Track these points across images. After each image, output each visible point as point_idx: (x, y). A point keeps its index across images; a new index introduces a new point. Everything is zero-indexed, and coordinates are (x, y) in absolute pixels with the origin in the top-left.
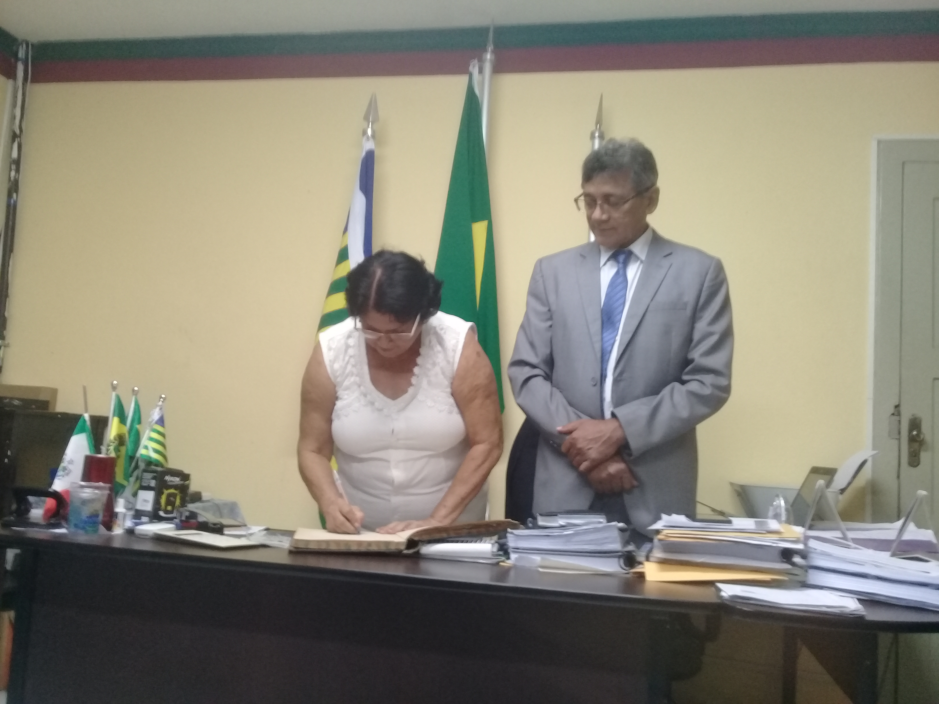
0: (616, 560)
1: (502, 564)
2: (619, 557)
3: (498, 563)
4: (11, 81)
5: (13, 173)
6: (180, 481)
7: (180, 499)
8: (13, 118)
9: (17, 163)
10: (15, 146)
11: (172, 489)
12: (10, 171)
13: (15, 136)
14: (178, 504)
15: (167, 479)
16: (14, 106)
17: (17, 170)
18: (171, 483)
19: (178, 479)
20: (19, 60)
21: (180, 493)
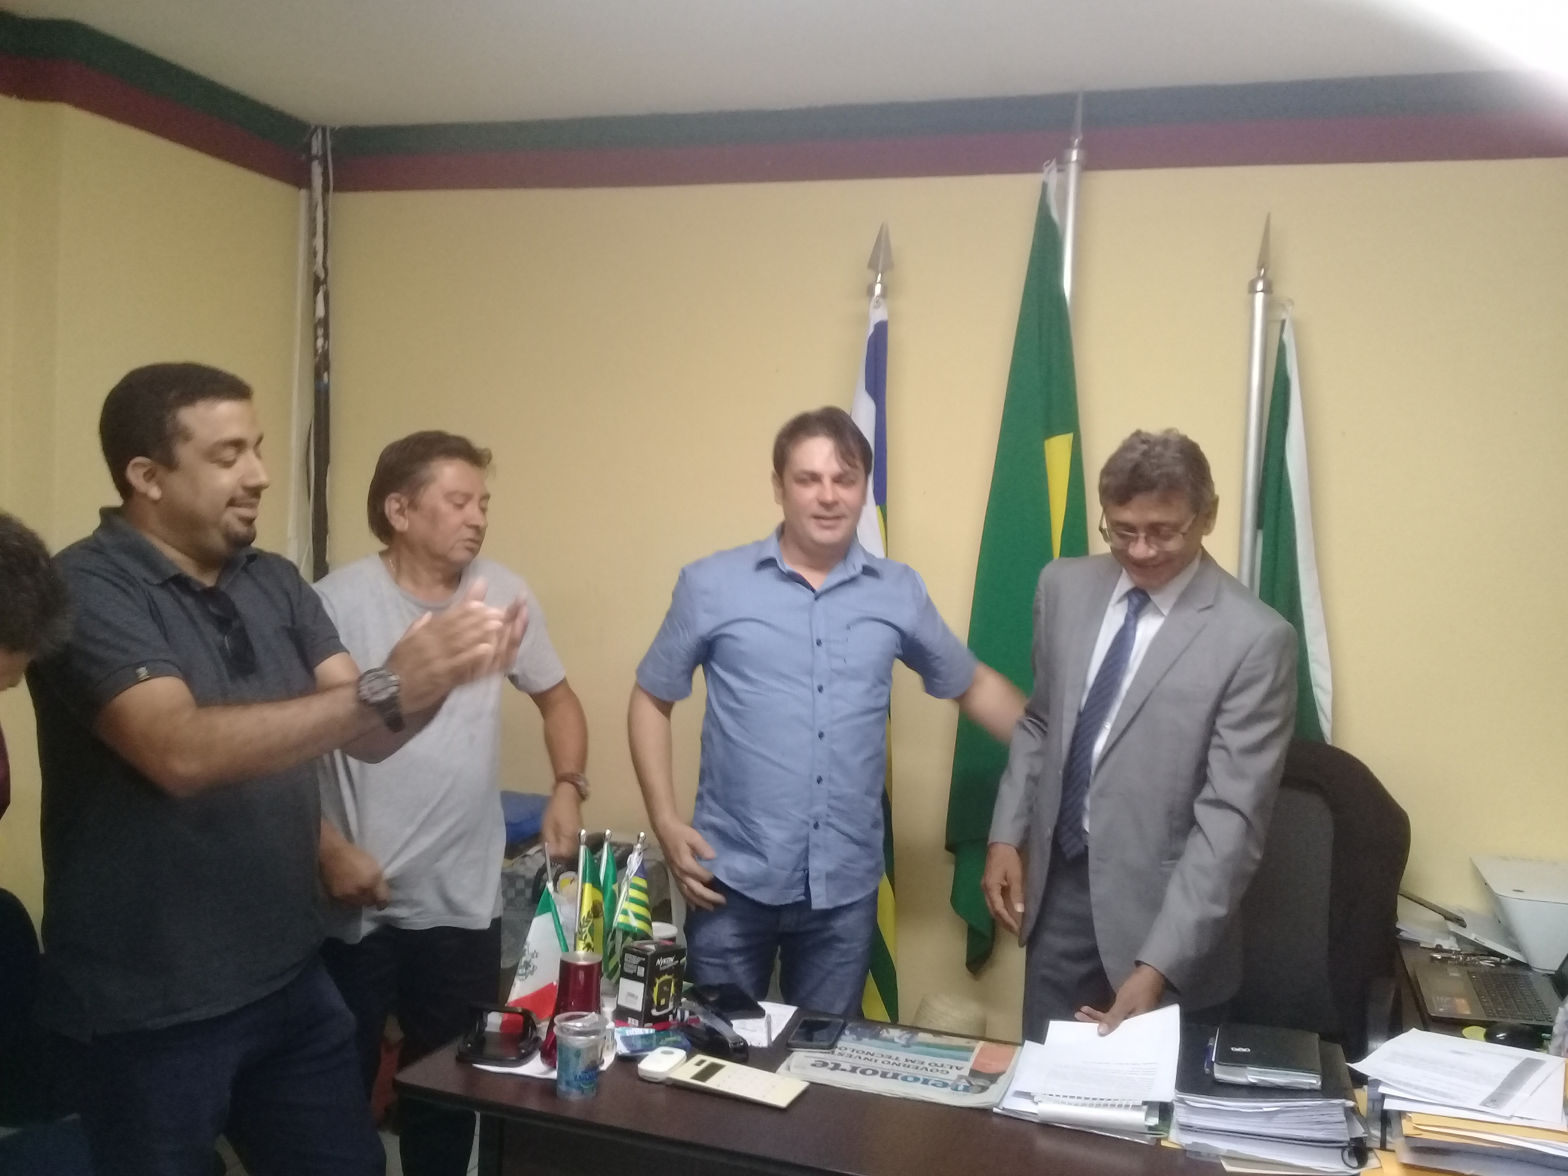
0: (1337, 1151)
1: (1162, 1143)
2: (1342, 1147)
3: (1157, 1142)
4: (303, 193)
5: (320, 342)
6: (674, 961)
7: (675, 986)
8: (312, 253)
9: (325, 323)
10: (320, 296)
11: (665, 975)
12: (316, 338)
13: (317, 283)
14: (674, 993)
15: (659, 964)
16: (313, 234)
17: (326, 337)
18: (664, 968)
19: (671, 959)
20: (316, 157)
21: (674, 977)
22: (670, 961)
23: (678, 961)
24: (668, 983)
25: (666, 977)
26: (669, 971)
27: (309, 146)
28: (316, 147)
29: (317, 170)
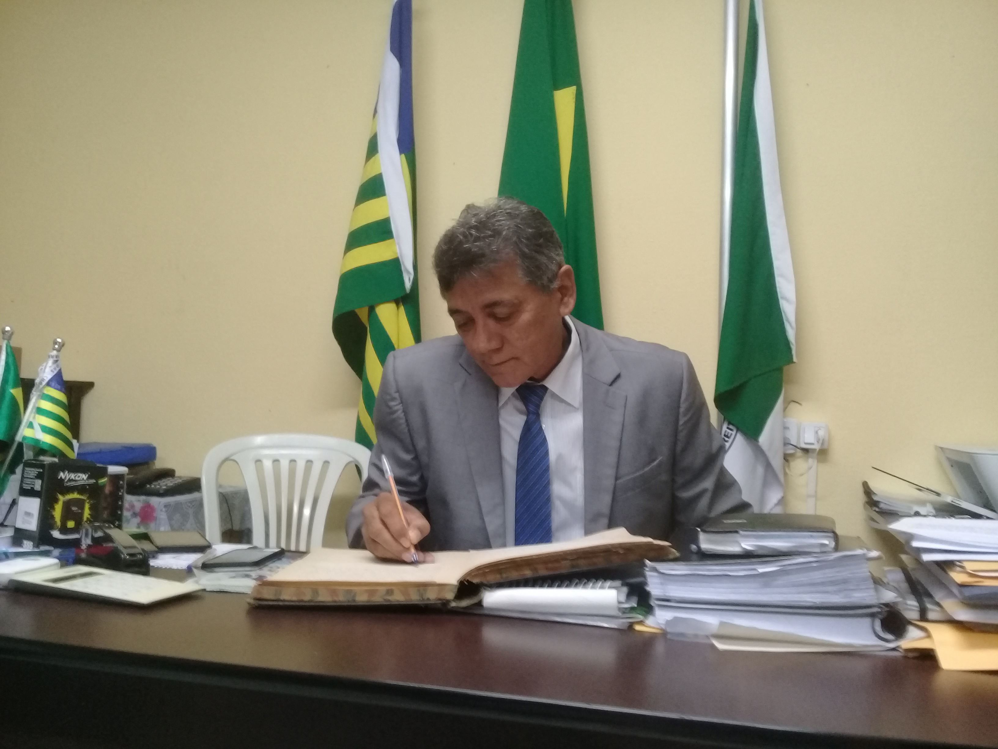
0: (867, 621)
1: (638, 628)
2: (872, 616)
3: (631, 627)
6: (89, 478)
7: (90, 509)
11: (73, 492)
14: (89, 517)
15: (63, 477)
18: (72, 484)
19: (84, 476)
21: (88, 498)
22: (82, 478)
23: (92, 481)
24: (80, 504)
25: (75, 495)
26: (81, 489)
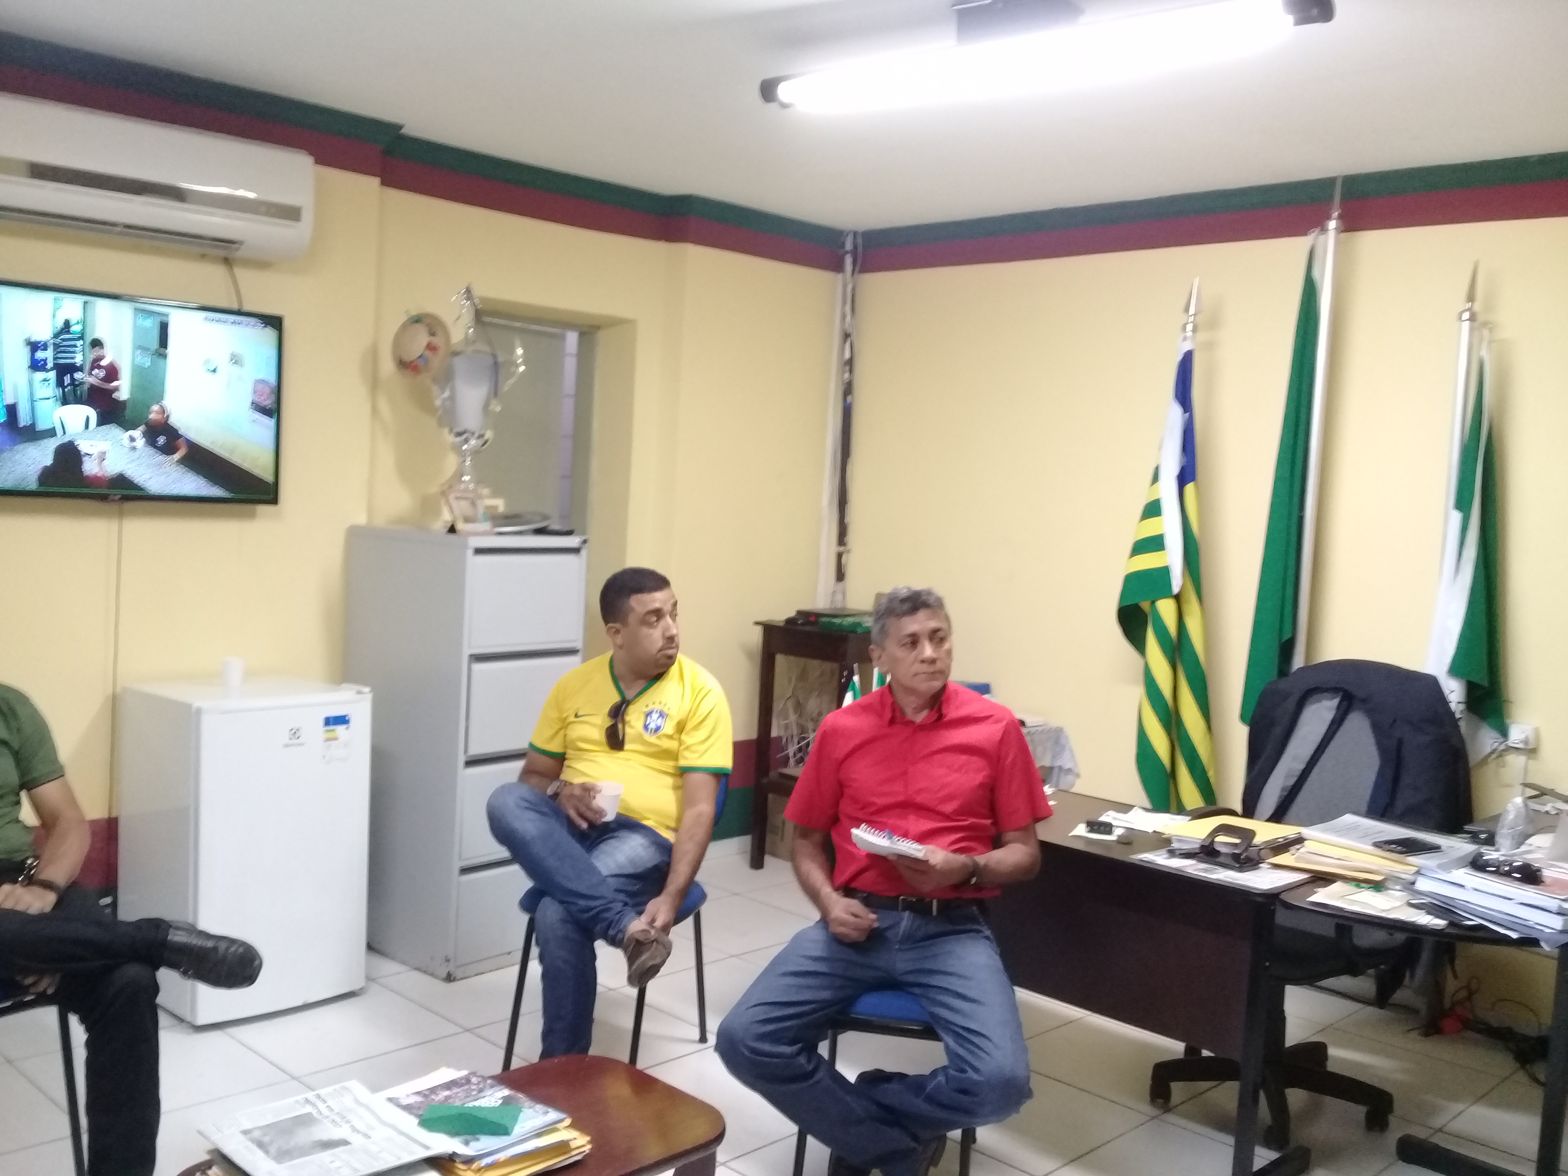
4: (840, 276)
5: (847, 375)
8: (844, 317)
9: (850, 363)
10: (848, 345)
12: (844, 372)
13: (846, 336)
16: (844, 303)
17: (851, 371)
20: (847, 253)
27: (843, 245)
28: (849, 246)
29: (848, 261)
